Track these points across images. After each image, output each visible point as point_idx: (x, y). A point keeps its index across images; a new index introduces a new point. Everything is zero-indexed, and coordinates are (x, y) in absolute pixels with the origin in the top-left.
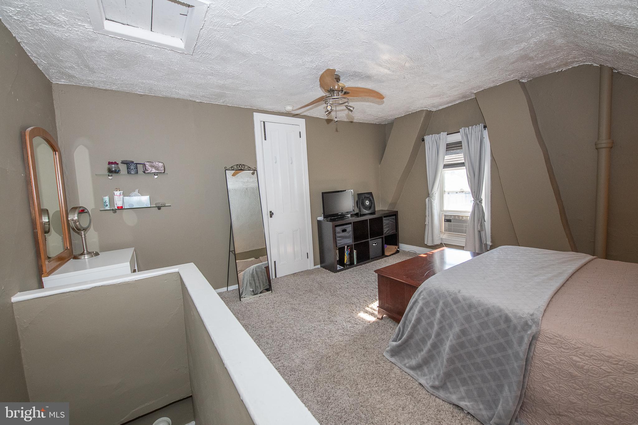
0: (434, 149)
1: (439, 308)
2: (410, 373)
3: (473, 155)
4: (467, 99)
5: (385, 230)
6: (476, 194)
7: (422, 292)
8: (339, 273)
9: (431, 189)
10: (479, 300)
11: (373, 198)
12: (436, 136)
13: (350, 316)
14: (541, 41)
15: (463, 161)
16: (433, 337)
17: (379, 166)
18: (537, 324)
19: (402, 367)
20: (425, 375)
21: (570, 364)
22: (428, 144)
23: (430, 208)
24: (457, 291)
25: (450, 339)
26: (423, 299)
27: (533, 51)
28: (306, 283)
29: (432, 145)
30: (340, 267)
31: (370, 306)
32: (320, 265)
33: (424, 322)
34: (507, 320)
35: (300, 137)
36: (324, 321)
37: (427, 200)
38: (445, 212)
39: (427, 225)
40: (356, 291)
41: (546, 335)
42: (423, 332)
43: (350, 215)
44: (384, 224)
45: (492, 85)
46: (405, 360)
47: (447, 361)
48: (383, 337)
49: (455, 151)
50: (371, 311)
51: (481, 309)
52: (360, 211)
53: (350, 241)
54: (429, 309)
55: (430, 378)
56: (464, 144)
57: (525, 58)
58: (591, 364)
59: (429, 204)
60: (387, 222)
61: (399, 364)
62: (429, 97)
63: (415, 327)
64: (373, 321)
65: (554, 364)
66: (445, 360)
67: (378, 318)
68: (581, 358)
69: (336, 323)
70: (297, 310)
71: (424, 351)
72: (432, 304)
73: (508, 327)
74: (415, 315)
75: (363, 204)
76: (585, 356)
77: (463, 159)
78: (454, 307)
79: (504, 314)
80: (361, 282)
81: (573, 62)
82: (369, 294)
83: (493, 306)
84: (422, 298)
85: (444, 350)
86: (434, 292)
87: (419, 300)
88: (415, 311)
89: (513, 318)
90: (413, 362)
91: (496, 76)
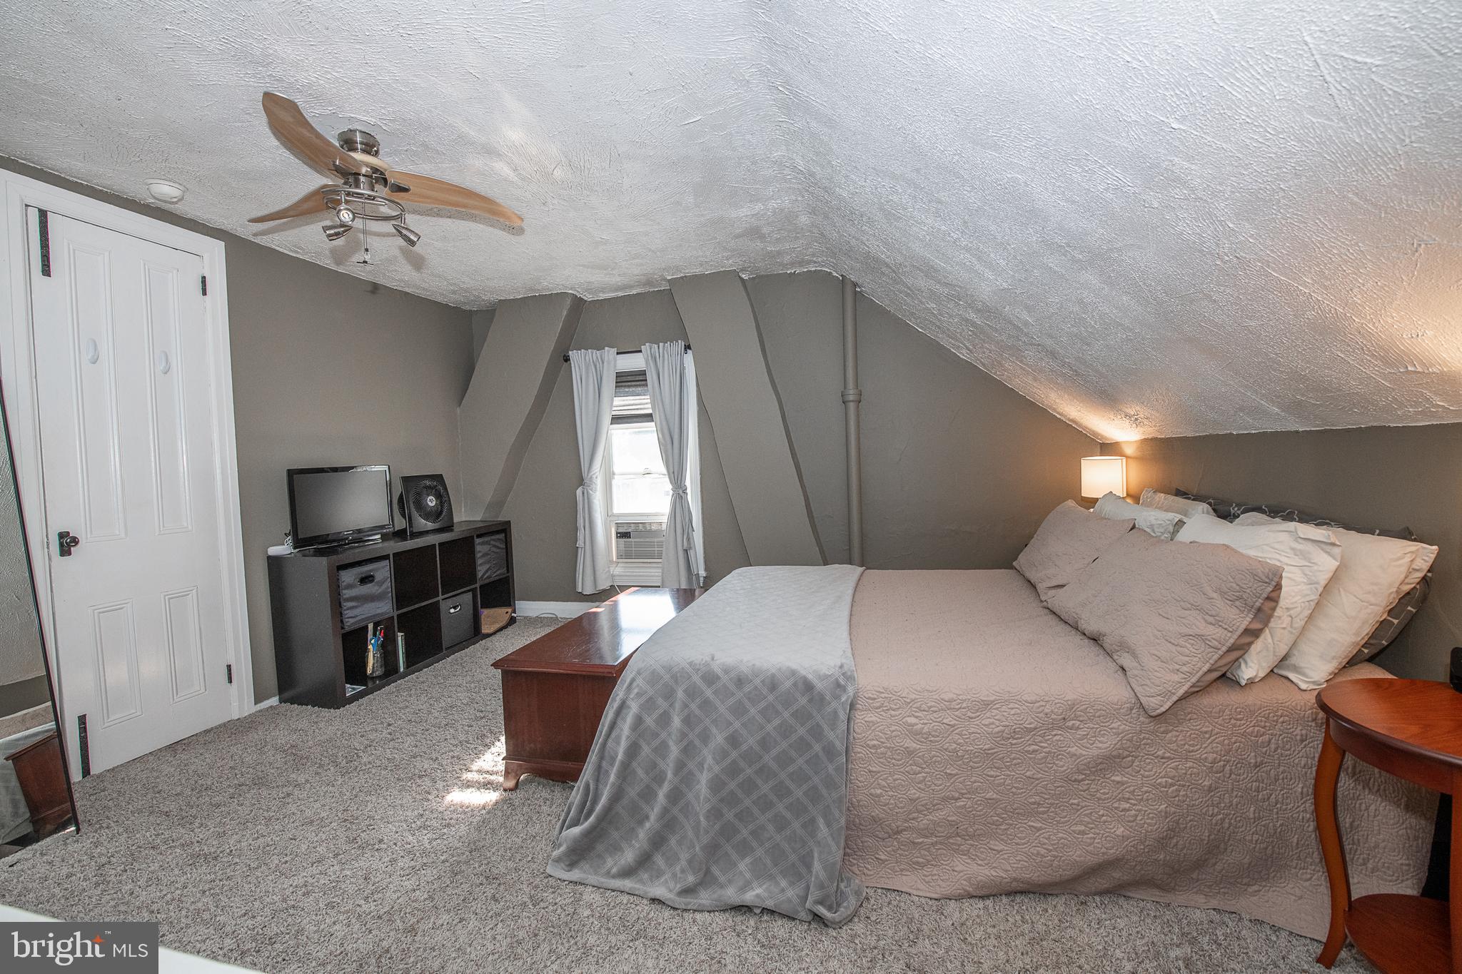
0: (591, 380)
1: (678, 705)
2: (624, 886)
3: (667, 401)
4: (652, 290)
5: (479, 571)
6: (676, 478)
7: (633, 680)
8: (353, 707)
9: (587, 465)
10: (754, 665)
11: (446, 489)
12: (594, 354)
13: (421, 812)
14: (782, 210)
15: (650, 411)
16: (670, 775)
17: (458, 410)
18: (850, 678)
19: (602, 883)
20: (659, 874)
21: (906, 734)
22: (577, 369)
23: (586, 509)
24: (708, 659)
25: (706, 766)
26: (639, 695)
27: (768, 224)
28: (232, 764)
29: (587, 373)
30: (354, 689)
31: (475, 767)
32: (277, 698)
33: (646, 750)
34: (808, 686)
35: (204, 293)
36: (336, 855)
37: (579, 492)
38: (616, 518)
39: (580, 550)
40: (424, 741)
41: (867, 696)
42: (647, 773)
43: (379, 536)
44: (478, 555)
45: (697, 271)
46: (605, 862)
47: (707, 818)
48: (532, 831)
49: (634, 389)
50: (481, 777)
51: (761, 682)
52: (411, 526)
53: (385, 608)
54: (655, 716)
55: (674, 875)
56: (651, 377)
57: (754, 233)
58: (931, 722)
59: (584, 500)
60: (485, 548)
61: (593, 879)
62: (584, 266)
63: (626, 766)
64: (494, 800)
65: (884, 743)
66: (702, 819)
67: (505, 790)
68: (917, 717)
69: (384, 846)
70: (215, 858)
71: (653, 817)
72: (660, 701)
73: (810, 701)
74: (624, 738)
75: (420, 506)
76: (921, 711)
77: (650, 406)
78: (709, 693)
79: (801, 678)
80: (430, 713)
81: (809, 262)
82: (462, 737)
83: (780, 669)
84: (638, 693)
85: (697, 797)
86: (662, 672)
87: (629, 702)
88: (622, 730)
89: (815, 681)
90: (628, 856)
91: (708, 253)
